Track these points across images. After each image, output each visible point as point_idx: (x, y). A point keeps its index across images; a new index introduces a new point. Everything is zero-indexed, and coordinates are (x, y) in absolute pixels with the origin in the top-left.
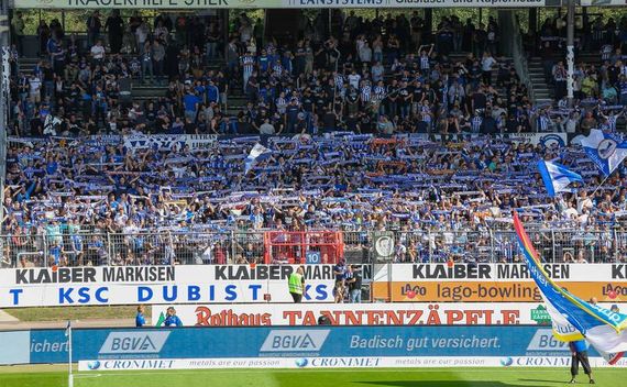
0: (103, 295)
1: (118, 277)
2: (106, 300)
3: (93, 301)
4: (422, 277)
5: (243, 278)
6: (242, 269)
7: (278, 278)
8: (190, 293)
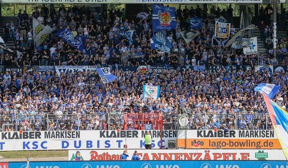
0: (45, 145)
1: (52, 136)
2: (46, 148)
3: (40, 148)
4: (202, 136)
5: (113, 137)
6: (113, 132)
7: (131, 137)
8: (88, 144)
